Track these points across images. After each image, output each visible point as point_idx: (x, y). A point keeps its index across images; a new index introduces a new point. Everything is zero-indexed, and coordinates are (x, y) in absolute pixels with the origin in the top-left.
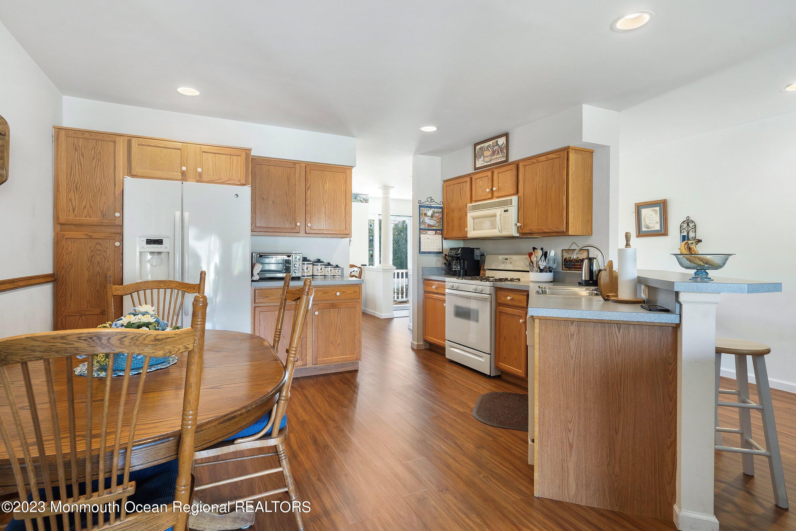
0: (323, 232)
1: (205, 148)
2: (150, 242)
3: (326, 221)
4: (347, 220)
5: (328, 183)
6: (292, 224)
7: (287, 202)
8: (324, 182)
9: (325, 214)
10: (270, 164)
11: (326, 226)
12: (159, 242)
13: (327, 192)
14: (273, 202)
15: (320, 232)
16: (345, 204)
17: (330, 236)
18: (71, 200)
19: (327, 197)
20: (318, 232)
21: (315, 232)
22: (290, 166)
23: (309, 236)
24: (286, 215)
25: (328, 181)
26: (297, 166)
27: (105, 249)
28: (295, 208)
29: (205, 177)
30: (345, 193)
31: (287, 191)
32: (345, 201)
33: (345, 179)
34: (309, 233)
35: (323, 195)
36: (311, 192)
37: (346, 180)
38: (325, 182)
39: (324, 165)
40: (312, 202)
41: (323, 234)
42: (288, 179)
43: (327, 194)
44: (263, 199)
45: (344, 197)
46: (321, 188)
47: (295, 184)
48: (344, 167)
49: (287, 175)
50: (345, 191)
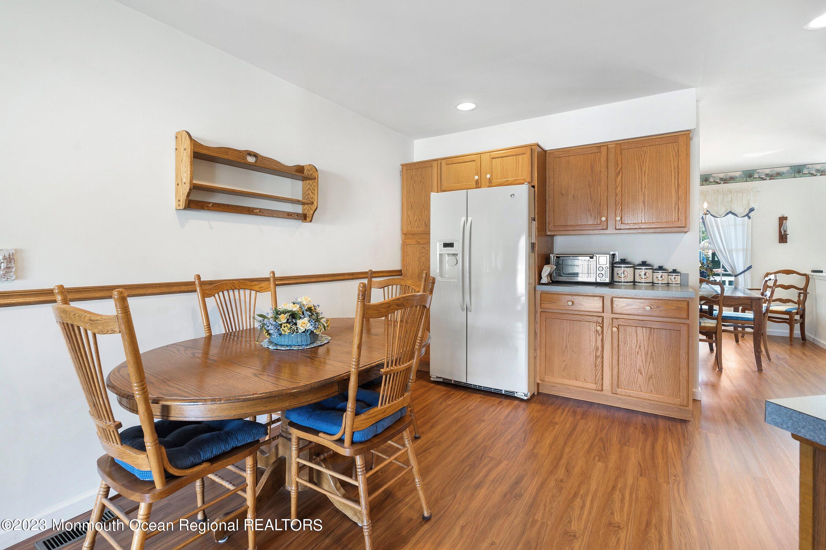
0: (640, 226)
1: (494, 155)
2: (446, 245)
3: (645, 212)
4: (680, 206)
5: (648, 162)
6: (596, 220)
7: (590, 194)
8: (641, 161)
9: (644, 202)
10: (569, 155)
11: (646, 219)
12: (451, 245)
13: (647, 173)
14: (573, 197)
15: (636, 227)
16: (676, 186)
17: (652, 231)
18: (409, 216)
19: (646, 180)
20: (633, 227)
21: (627, 227)
22: (594, 151)
23: (620, 232)
24: (589, 210)
25: (648, 160)
26: (604, 150)
27: (427, 252)
28: (601, 200)
29: (494, 181)
30: (676, 170)
31: (591, 181)
32: (676, 182)
33: (676, 150)
34: (620, 229)
35: (640, 178)
36: (622, 178)
37: (678, 151)
38: (643, 161)
39: (643, 139)
40: (625, 190)
41: (640, 228)
42: (592, 167)
43: (646, 176)
44: (562, 195)
45: (675, 176)
46: (637, 170)
47: (600, 172)
48: (676, 134)
49: (590, 162)
50: (676, 167)
